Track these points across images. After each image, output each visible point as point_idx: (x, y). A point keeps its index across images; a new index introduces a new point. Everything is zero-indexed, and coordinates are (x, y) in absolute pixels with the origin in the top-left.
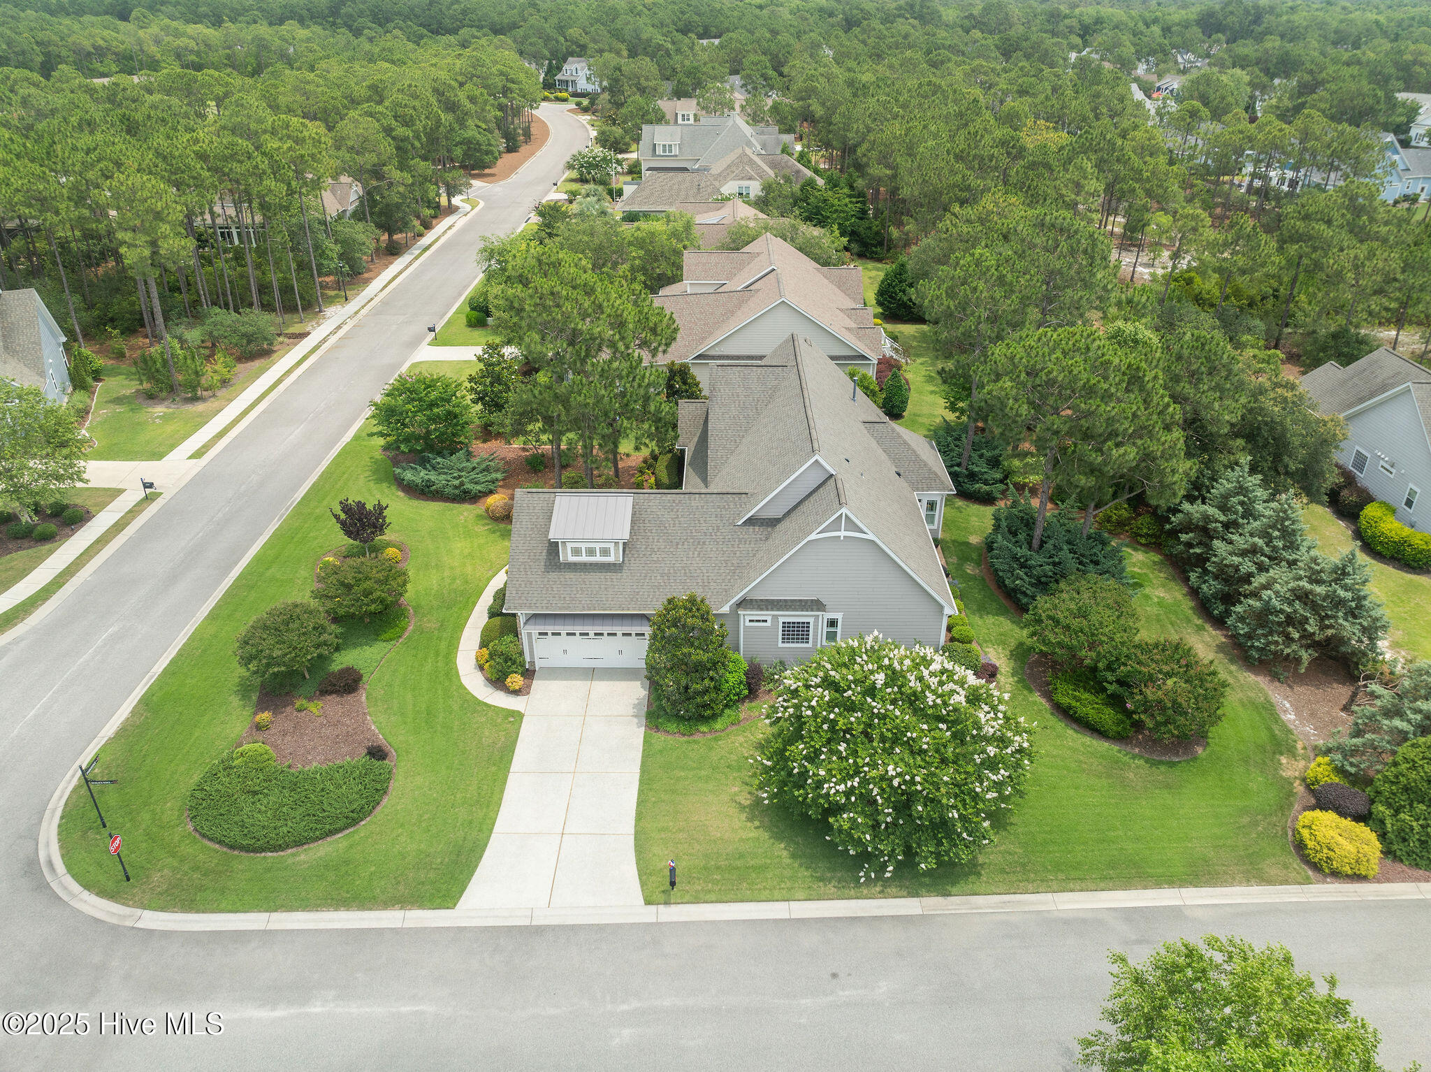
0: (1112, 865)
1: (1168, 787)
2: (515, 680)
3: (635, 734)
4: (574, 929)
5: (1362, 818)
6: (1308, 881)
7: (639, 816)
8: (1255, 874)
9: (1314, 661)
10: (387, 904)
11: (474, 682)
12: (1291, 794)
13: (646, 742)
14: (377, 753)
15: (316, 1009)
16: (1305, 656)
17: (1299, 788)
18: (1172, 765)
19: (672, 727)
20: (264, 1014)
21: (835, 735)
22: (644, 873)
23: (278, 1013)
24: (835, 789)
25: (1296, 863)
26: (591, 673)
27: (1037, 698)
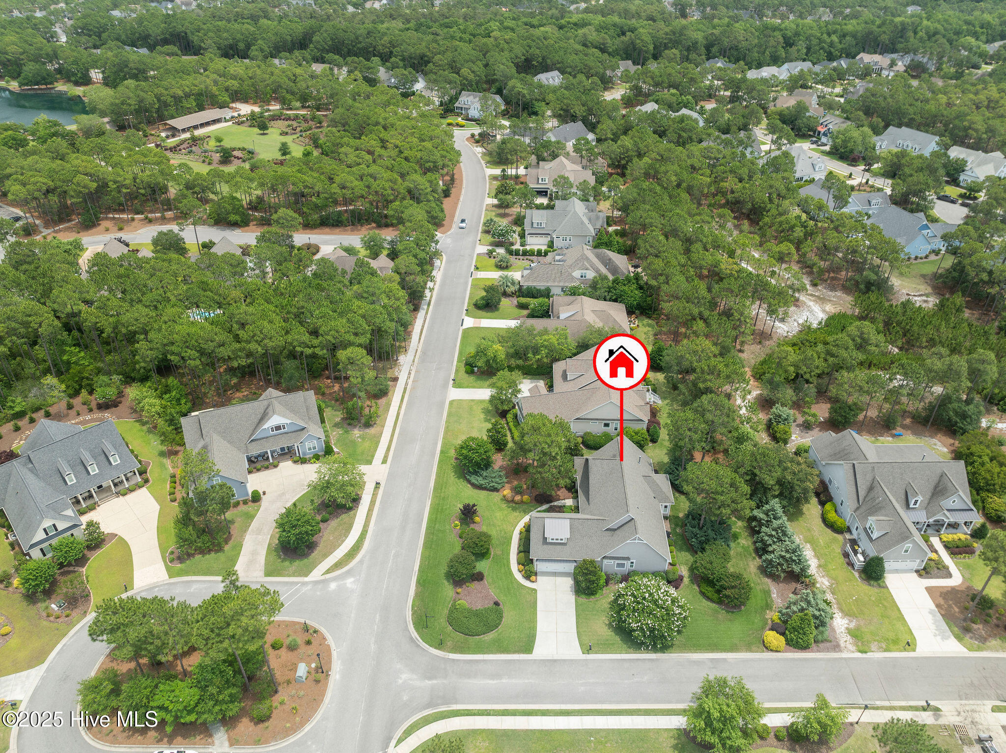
0: (709, 646)
1: (730, 620)
2: (533, 578)
3: (571, 598)
4: (564, 660)
5: (783, 634)
6: (763, 652)
7: (577, 627)
8: (749, 648)
9: (785, 577)
10: (515, 652)
11: (519, 577)
12: (767, 624)
13: (576, 601)
14: (497, 604)
15: (504, 681)
16: (782, 575)
17: (770, 622)
18: (733, 612)
19: (583, 596)
20: (491, 682)
21: (634, 611)
22: (581, 645)
23: (495, 682)
24: (634, 625)
25: (761, 646)
26: (555, 574)
27: (695, 587)
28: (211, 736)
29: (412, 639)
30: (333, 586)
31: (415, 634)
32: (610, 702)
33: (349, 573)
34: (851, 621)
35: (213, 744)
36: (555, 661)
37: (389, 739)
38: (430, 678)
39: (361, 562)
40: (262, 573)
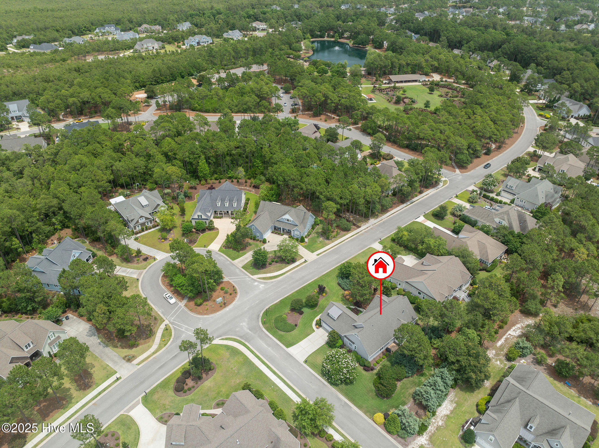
1: (374, 398)
2: (318, 326)
3: (323, 343)
11: (314, 323)
13: (323, 345)
14: (296, 325)
19: (327, 345)
22: (307, 359)
26: (325, 330)
28: (183, 299)
29: (259, 316)
30: (256, 283)
31: (261, 315)
32: (292, 383)
33: (265, 283)
34: (428, 444)
35: (181, 302)
36: (292, 356)
37: (220, 336)
38: (250, 330)
39: (272, 282)
40: (242, 266)
